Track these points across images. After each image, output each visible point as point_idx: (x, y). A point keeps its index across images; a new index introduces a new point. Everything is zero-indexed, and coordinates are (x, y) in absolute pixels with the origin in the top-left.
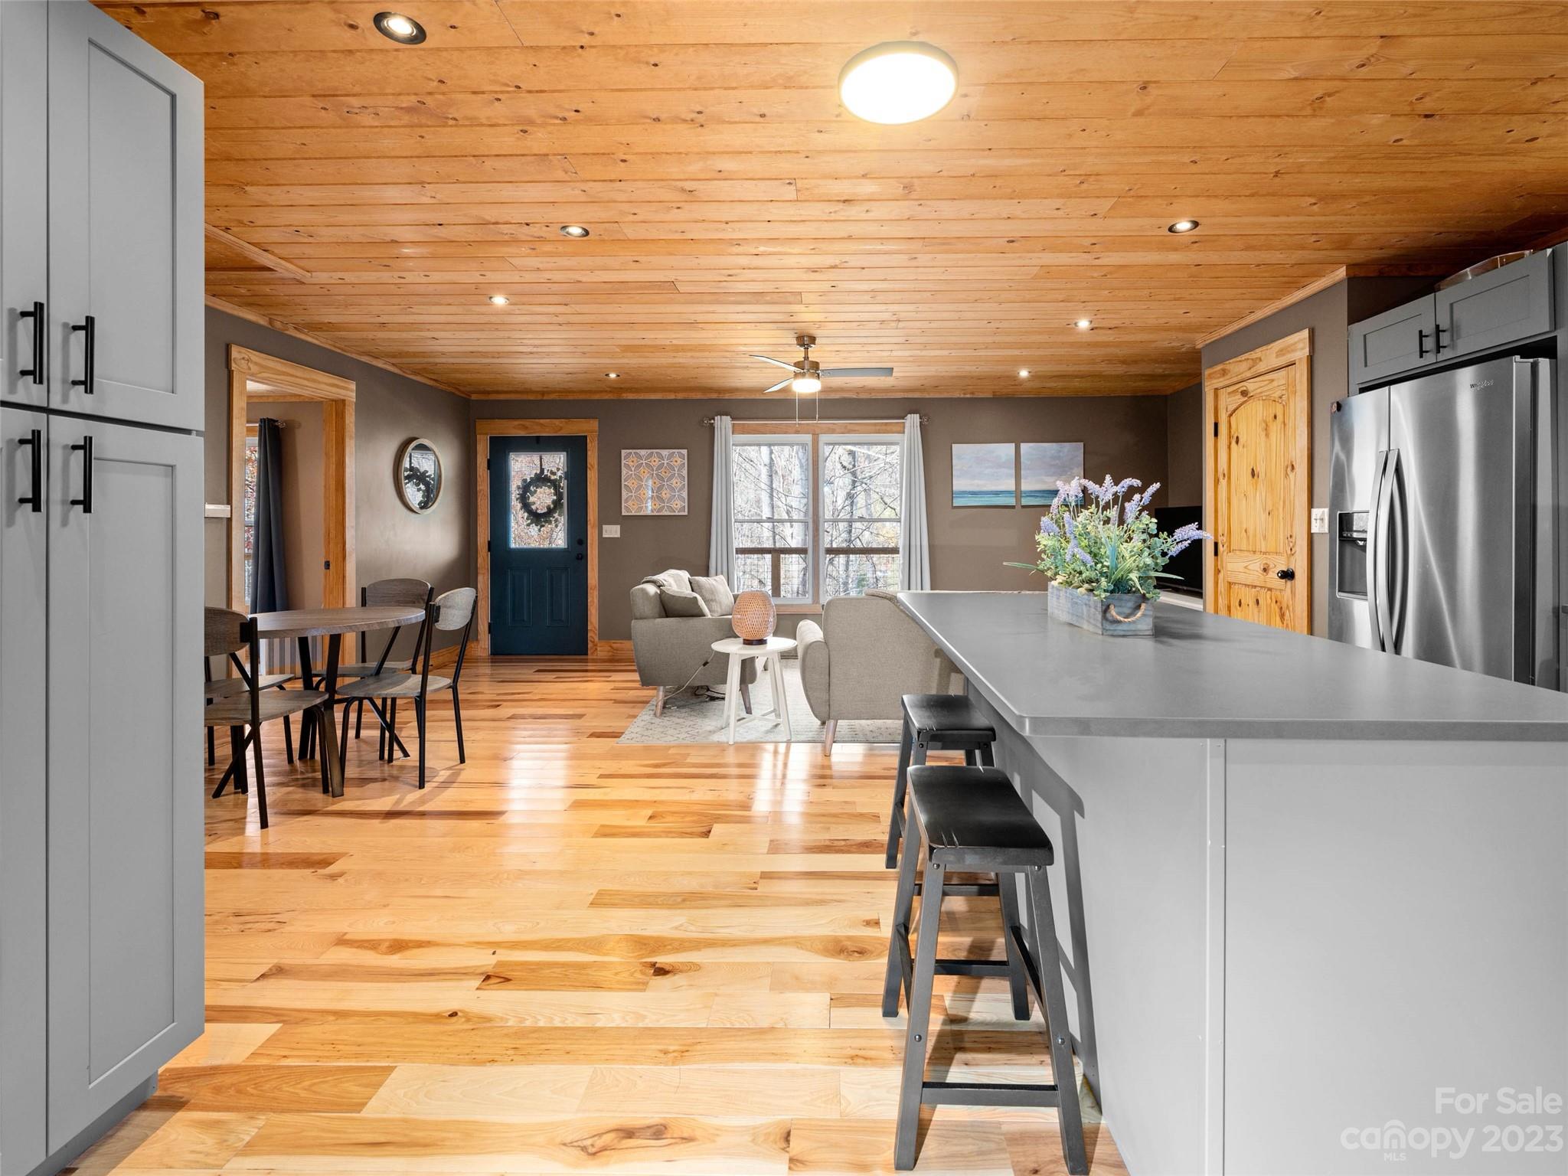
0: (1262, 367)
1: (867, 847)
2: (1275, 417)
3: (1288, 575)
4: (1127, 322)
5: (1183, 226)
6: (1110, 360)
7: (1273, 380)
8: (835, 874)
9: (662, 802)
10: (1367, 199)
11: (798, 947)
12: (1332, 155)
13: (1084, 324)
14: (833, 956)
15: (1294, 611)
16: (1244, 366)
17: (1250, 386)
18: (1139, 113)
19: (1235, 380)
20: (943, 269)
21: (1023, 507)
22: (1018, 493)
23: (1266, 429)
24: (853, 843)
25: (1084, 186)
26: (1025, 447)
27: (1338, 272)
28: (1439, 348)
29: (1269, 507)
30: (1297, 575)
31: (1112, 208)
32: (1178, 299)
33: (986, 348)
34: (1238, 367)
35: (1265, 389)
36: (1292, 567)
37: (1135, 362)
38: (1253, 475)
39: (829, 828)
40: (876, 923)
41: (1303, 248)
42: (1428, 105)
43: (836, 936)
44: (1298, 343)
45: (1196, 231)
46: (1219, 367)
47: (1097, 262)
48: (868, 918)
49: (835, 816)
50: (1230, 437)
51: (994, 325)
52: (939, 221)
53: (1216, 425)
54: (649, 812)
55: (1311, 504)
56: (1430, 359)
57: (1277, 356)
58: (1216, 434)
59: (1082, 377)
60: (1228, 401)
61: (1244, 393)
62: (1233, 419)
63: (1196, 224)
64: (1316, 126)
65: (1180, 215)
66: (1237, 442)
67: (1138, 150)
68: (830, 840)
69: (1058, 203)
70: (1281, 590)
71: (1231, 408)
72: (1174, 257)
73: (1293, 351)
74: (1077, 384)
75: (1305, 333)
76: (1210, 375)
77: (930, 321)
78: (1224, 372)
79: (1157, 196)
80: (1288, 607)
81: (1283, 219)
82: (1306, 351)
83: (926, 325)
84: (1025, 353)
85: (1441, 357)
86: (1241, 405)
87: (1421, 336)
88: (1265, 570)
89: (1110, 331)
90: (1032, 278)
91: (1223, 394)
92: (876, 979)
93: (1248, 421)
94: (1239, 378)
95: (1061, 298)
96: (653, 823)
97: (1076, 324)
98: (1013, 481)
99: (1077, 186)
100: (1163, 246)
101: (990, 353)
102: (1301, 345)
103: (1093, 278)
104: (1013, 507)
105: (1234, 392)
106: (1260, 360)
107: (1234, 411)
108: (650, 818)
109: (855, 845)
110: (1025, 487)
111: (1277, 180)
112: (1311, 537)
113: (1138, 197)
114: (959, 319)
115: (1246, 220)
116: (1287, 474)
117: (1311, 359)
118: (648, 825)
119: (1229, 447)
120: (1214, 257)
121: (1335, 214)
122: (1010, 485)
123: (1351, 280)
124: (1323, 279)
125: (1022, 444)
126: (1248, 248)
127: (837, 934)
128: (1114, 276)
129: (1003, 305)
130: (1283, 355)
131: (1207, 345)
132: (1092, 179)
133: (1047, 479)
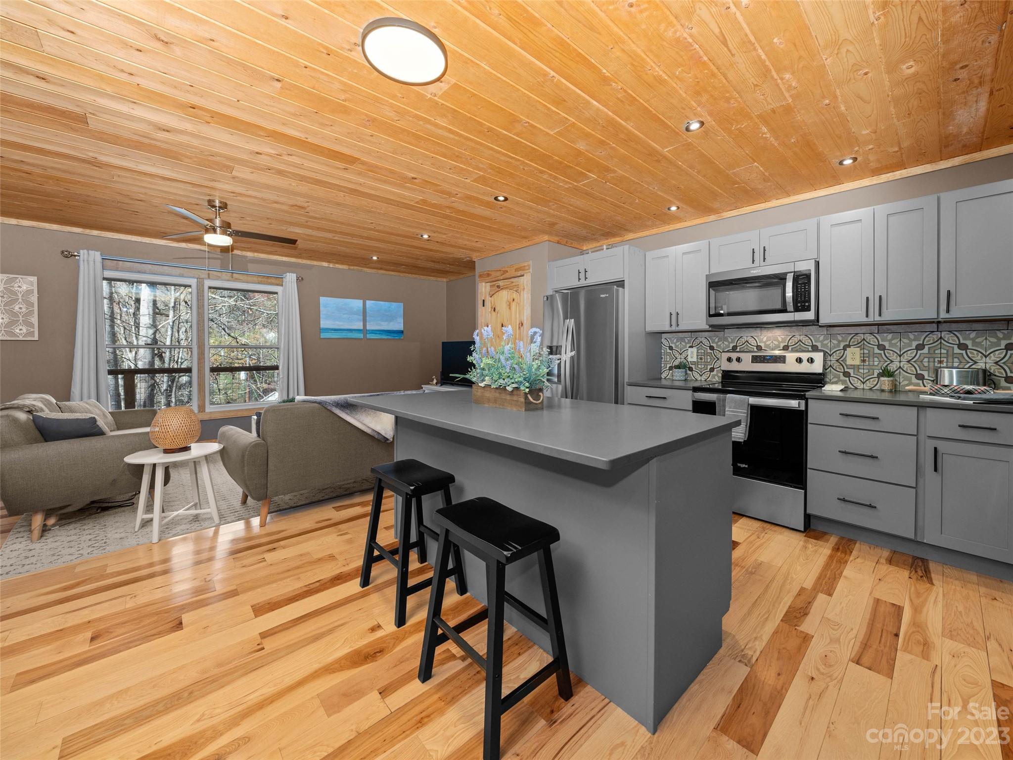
0: (507, 275)
1: (338, 579)
2: (514, 300)
4: (448, 240)
5: (501, 198)
7: (513, 282)
8: (326, 608)
9: (100, 619)
11: (330, 673)
13: (426, 236)
14: (361, 664)
17: (501, 283)
19: (494, 279)
21: (368, 339)
22: (365, 331)
23: (510, 305)
24: (326, 581)
25: (470, 161)
26: (369, 303)
28: (586, 278)
31: (477, 178)
35: (509, 286)
38: (502, 327)
39: (299, 578)
40: (378, 627)
43: (355, 650)
44: (526, 266)
45: (505, 203)
46: (486, 272)
47: (452, 204)
48: (371, 626)
49: (298, 567)
50: (491, 307)
53: (484, 301)
54: (89, 635)
56: (582, 282)
57: (515, 271)
58: (484, 305)
60: (490, 289)
61: (498, 286)
62: (493, 298)
63: (506, 199)
65: (503, 193)
66: (494, 310)
68: (306, 586)
71: (491, 293)
72: (489, 212)
73: (524, 269)
75: (530, 263)
76: (480, 275)
78: (489, 275)
82: (531, 271)
84: (380, 247)
85: (586, 282)
86: (497, 292)
87: (580, 273)
91: (488, 285)
92: (402, 662)
93: (500, 300)
94: (496, 279)
96: (98, 644)
97: (422, 235)
98: (362, 324)
100: (487, 205)
102: (528, 268)
103: (446, 212)
105: (493, 285)
106: (507, 272)
107: (494, 294)
108: (93, 639)
109: (328, 582)
110: (368, 328)
116: (519, 327)
118: (91, 648)
119: (490, 312)
122: (361, 326)
124: (539, 239)
125: (367, 301)
127: (354, 648)
130: (519, 271)
131: (479, 260)
133: (382, 323)
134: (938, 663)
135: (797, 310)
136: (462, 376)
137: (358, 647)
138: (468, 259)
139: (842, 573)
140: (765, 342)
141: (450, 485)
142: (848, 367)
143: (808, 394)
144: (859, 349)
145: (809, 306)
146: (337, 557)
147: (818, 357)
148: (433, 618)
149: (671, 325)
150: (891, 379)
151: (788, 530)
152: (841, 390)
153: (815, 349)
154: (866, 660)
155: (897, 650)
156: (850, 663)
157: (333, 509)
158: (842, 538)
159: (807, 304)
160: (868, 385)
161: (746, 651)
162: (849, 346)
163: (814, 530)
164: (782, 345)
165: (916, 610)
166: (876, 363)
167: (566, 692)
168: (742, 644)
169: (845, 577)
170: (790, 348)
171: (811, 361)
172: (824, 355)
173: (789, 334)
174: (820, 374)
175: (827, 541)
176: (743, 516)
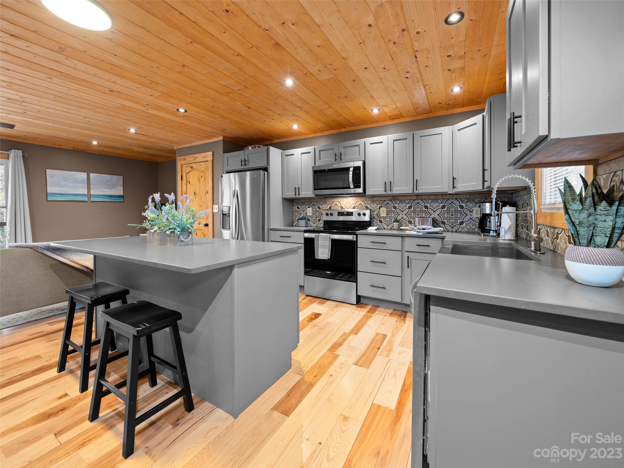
0: (198, 160)
1: (40, 370)
2: (202, 177)
3: (206, 225)
4: (151, 134)
5: (182, 110)
6: (139, 146)
7: (201, 165)
10: (232, 121)
12: (227, 107)
13: (132, 130)
14: (45, 419)
15: (208, 236)
16: (192, 159)
17: (194, 165)
18: (179, 72)
19: (188, 163)
20: (68, 89)
21: (92, 202)
22: (89, 195)
23: (199, 180)
24: (29, 373)
25: (151, 85)
26: (92, 175)
27: (220, 137)
28: (245, 165)
29: (200, 204)
30: (209, 225)
31: (159, 96)
32: (172, 132)
33: (78, 128)
34: (190, 158)
35: (198, 167)
36: (208, 223)
37: (149, 149)
38: (195, 194)
39: (3, 375)
40: (65, 396)
41: (213, 128)
42: (249, 105)
43: (42, 413)
44: (209, 155)
45: (185, 113)
46: (183, 157)
47: (147, 111)
48: (58, 397)
49: (4, 368)
50: (187, 181)
51: (86, 119)
52: (75, 69)
53: (182, 176)
55: (213, 204)
56: (243, 167)
57: (202, 158)
58: (182, 180)
59: (123, 149)
60: (186, 169)
61: (192, 167)
62: (188, 175)
63: (186, 111)
64: (226, 99)
65: (182, 107)
66: (189, 183)
67: (175, 82)
68: (10, 379)
69: (139, 86)
70: (204, 230)
71: (187, 172)
72: (175, 119)
73: (208, 157)
74: (120, 152)
75: (211, 153)
76: (179, 159)
77: (47, 108)
78: (185, 159)
79: (176, 99)
80: (206, 235)
81: (210, 119)
82: (211, 158)
83: (43, 109)
84: (99, 134)
85: (246, 167)
86: (190, 171)
87: (242, 161)
88: (199, 224)
89: (143, 136)
90: (116, 108)
91: (184, 167)
92: (78, 413)
93: (193, 177)
94: (190, 162)
95: (126, 118)
97: (129, 130)
98: (86, 190)
99: (149, 84)
100: (173, 114)
101: (79, 130)
102: (210, 156)
103: (143, 115)
104: (86, 202)
105: (188, 166)
107: (188, 173)
110: (92, 193)
111: (212, 108)
112: (213, 213)
113: (170, 96)
114: (67, 112)
115: (201, 116)
116: (206, 195)
117: (213, 161)
119: (186, 184)
120: (188, 123)
121: (224, 122)
122: (85, 192)
123: (224, 140)
124: (216, 138)
125: (90, 174)
126: (199, 123)
128: (152, 118)
129: (96, 113)
130: (204, 158)
131: (178, 149)
132: (155, 84)
133: (104, 190)
134: (392, 358)
135: (355, 187)
136: (140, 226)
137: (45, 410)
138: (170, 147)
139: (367, 323)
140: (345, 205)
141: (127, 296)
142: (382, 217)
143: (357, 232)
144: (385, 208)
145: (360, 185)
146: (42, 356)
147: (368, 212)
148: (98, 379)
149: (296, 195)
150: (398, 223)
151: (349, 305)
152: (376, 230)
153: (367, 208)
154: (360, 363)
155: (376, 355)
156: (353, 365)
157: (48, 325)
158: (374, 306)
159: (359, 184)
160: (390, 227)
161: (303, 368)
162: (381, 207)
163: (362, 304)
164: (352, 206)
165: (393, 335)
166: (393, 216)
167: (189, 406)
168: (302, 365)
169: (367, 325)
170: (356, 208)
171: (364, 215)
172: (371, 212)
173: (356, 200)
174: (368, 221)
175: (365, 309)
176: (329, 300)
